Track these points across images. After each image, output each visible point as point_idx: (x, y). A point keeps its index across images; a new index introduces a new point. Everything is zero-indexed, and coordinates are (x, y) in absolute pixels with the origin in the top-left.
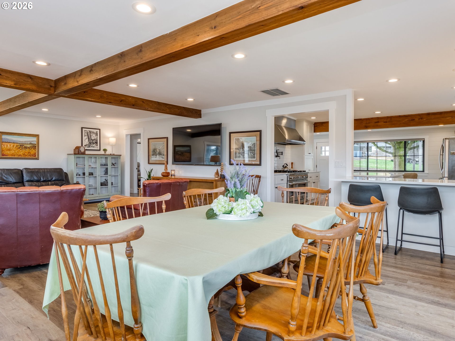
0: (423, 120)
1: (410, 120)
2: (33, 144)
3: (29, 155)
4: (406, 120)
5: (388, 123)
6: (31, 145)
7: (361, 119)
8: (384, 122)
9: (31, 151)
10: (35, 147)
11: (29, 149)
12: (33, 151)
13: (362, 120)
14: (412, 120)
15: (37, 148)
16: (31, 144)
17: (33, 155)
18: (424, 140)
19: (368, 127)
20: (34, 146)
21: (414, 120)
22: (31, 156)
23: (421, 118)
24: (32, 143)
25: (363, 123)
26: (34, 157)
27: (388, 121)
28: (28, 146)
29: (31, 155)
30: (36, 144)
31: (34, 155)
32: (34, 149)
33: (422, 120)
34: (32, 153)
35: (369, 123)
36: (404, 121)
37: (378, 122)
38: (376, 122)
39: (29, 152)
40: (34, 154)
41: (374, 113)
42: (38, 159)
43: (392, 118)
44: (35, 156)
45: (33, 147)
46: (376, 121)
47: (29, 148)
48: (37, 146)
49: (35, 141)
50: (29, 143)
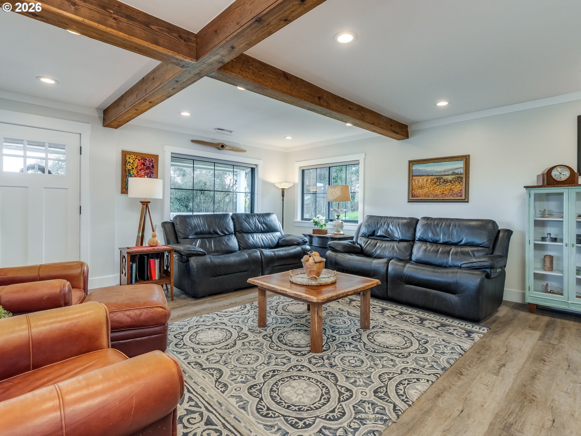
2: (458, 174)
3: (450, 194)
6: (455, 176)
9: (453, 187)
10: (462, 178)
11: (451, 183)
12: (458, 187)
15: (464, 180)
16: (454, 174)
17: (457, 195)
20: (460, 177)
22: (453, 197)
24: (456, 171)
26: (458, 198)
28: (450, 178)
29: (454, 194)
30: (462, 174)
31: (459, 195)
32: (460, 183)
34: (456, 190)
39: (451, 189)
40: (459, 193)
42: (466, 200)
44: (461, 196)
45: (458, 180)
47: (451, 181)
48: (464, 176)
49: (461, 168)
50: (450, 173)
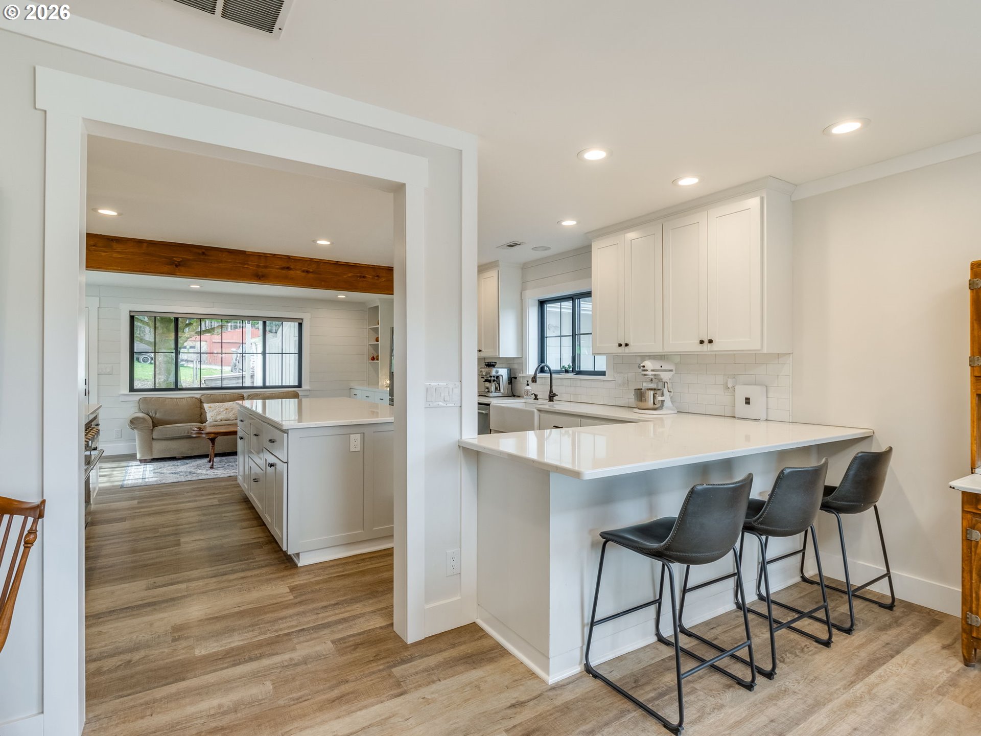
0: (380, 280)
1: (358, 277)
4: (350, 275)
5: (311, 275)
7: (245, 251)
8: (303, 271)
13: (245, 254)
14: (360, 277)
18: (301, 322)
19: (263, 276)
21: (364, 277)
23: (378, 276)
25: (248, 264)
27: (311, 270)
33: (378, 279)
35: (266, 267)
36: (345, 277)
37: (288, 268)
38: (283, 268)
41: (314, 241)
43: (322, 264)
46: (284, 265)
